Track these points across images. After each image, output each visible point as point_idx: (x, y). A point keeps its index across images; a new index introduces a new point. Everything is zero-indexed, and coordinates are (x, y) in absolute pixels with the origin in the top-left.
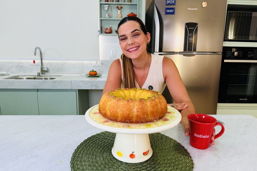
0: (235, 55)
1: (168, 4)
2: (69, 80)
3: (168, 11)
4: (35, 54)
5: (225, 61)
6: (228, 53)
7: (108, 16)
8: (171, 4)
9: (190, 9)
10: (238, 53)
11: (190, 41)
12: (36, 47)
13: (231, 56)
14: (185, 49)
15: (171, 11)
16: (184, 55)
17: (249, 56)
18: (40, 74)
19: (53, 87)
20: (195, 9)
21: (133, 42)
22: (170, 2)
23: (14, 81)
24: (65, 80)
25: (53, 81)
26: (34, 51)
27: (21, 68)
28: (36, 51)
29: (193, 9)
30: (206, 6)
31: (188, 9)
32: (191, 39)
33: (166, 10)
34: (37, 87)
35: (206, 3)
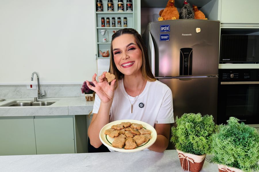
0: (231, 77)
1: (162, 31)
2: (66, 106)
3: (163, 37)
4: (32, 79)
5: (222, 83)
6: (225, 75)
7: (105, 40)
8: (165, 31)
9: (184, 35)
10: (234, 75)
11: (186, 66)
12: (34, 72)
13: (227, 78)
14: (181, 73)
15: (166, 37)
16: (180, 79)
17: (245, 78)
18: (37, 99)
19: (50, 114)
20: (189, 35)
21: (128, 57)
22: (165, 29)
23: (10, 108)
24: (62, 106)
25: (49, 107)
26: (31, 76)
27: (18, 93)
28: (33, 77)
29: (187, 35)
30: (200, 31)
31: (183, 34)
32: (186, 64)
33: (161, 37)
34: (33, 114)
35: (200, 29)
